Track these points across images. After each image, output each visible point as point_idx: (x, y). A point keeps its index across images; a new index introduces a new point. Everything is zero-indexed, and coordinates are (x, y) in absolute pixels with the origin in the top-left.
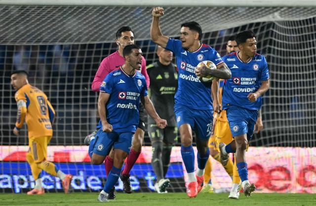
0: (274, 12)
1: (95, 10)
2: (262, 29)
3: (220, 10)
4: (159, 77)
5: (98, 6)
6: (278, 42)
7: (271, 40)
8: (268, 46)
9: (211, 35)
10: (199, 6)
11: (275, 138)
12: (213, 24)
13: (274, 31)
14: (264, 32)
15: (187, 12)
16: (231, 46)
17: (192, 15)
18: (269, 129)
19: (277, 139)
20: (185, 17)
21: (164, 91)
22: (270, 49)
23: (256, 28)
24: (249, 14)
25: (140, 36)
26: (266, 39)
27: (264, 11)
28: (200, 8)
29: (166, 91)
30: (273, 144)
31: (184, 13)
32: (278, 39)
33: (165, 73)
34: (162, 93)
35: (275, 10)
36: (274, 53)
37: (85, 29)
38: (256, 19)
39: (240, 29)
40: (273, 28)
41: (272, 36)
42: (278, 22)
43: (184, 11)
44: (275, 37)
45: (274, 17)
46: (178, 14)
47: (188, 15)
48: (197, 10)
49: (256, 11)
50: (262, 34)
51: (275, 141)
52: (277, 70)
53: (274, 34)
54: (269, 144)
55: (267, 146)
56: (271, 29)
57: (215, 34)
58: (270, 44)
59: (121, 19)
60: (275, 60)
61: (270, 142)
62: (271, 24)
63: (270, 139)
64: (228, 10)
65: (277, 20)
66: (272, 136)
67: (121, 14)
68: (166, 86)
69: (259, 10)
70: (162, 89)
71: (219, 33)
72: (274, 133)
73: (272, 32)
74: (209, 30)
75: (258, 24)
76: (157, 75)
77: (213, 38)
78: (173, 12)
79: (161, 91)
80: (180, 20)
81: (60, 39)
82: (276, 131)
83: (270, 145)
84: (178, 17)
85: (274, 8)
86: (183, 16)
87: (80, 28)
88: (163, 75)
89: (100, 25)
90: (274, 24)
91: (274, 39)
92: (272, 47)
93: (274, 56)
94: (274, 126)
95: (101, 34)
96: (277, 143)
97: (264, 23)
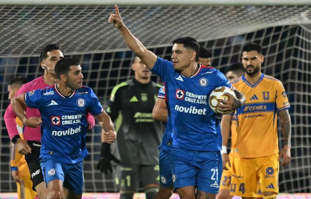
0: (300, 12)
1: (61, 11)
2: (285, 35)
3: (228, 10)
4: (134, 99)
5: (65, 6)
6: (305, 53)
7: (296, 50)
8: (292, 58)
9: (215, 43)
10: (199, 5)
11: (302, 181)
12: (219, 28)
13: (301, 37)
14: (288, 38)
15: (183, 13)
16: (246, 59)
17: (190, 17)
18: (293, 169)
19: (305, 183)
20: (181, 19)
21: (139, 118)
22: (295, 61)
23: (276, 34)
24: (266, 15)
25: (120, 45)
26: (290, 48)
27: (286, 11)
28: (201, 8)
29: (143, 118)
30: (300, 189)
31: (179, 15)
32: (306, 48)
33: (142, 94)
34: (137, 120)
35: (301, 9)
36: (300, 68)
37: (48, 37)
38: (276, 21)
39: (254, 36)
40: (299, 33)
41: (297, 44)
42: (304, 25)
43: (179, 12)
44: (302, 46)
45: (300, 19)
46: (172, 16)
47: (185, 17)
48: (197, 10)
49: (276, 11)
50: (285, 42)
51: (302, 186)
52: (304, 91)
53: (300, 41)
54: (293, 190)
55: (291, 193)
56: (296, 35)
57: (221, 42)
58: (295, 55)
59: (95, 23)
60: (302, 77)
61: (296, 186)
62: (296, 29)
63: (295, 183)
64: (238, 9)
65: (304, 22)
66: (298, 179)
67: (96, 16)
68: (142, 111)
69: (280, 9)
70: (137, 115)
71: (226, 41)
72: (301, 175)
73: (298, 39)
74: (214, 36)
75: (278, 28)
76: (131, 97)
77: (218, 47)
78: (165, 13)
79: (136, 118)
80: (174, 23)
81: (14, 50)
82: (304, 171)
83: (296, 190)
84: (171, 19)
85: (299, 6)
86: (178, 18)
87: (41, 36)
88: (139, 97)
89: (67, 31)
90: (300, 28)
91: (300, 48)
92: (298, 59)
93: (300, 71)
94: (300, 165)
95: (69, 43)
96: (305, 188)
97: (286, 27)
